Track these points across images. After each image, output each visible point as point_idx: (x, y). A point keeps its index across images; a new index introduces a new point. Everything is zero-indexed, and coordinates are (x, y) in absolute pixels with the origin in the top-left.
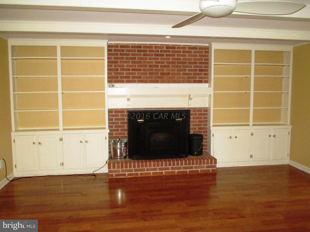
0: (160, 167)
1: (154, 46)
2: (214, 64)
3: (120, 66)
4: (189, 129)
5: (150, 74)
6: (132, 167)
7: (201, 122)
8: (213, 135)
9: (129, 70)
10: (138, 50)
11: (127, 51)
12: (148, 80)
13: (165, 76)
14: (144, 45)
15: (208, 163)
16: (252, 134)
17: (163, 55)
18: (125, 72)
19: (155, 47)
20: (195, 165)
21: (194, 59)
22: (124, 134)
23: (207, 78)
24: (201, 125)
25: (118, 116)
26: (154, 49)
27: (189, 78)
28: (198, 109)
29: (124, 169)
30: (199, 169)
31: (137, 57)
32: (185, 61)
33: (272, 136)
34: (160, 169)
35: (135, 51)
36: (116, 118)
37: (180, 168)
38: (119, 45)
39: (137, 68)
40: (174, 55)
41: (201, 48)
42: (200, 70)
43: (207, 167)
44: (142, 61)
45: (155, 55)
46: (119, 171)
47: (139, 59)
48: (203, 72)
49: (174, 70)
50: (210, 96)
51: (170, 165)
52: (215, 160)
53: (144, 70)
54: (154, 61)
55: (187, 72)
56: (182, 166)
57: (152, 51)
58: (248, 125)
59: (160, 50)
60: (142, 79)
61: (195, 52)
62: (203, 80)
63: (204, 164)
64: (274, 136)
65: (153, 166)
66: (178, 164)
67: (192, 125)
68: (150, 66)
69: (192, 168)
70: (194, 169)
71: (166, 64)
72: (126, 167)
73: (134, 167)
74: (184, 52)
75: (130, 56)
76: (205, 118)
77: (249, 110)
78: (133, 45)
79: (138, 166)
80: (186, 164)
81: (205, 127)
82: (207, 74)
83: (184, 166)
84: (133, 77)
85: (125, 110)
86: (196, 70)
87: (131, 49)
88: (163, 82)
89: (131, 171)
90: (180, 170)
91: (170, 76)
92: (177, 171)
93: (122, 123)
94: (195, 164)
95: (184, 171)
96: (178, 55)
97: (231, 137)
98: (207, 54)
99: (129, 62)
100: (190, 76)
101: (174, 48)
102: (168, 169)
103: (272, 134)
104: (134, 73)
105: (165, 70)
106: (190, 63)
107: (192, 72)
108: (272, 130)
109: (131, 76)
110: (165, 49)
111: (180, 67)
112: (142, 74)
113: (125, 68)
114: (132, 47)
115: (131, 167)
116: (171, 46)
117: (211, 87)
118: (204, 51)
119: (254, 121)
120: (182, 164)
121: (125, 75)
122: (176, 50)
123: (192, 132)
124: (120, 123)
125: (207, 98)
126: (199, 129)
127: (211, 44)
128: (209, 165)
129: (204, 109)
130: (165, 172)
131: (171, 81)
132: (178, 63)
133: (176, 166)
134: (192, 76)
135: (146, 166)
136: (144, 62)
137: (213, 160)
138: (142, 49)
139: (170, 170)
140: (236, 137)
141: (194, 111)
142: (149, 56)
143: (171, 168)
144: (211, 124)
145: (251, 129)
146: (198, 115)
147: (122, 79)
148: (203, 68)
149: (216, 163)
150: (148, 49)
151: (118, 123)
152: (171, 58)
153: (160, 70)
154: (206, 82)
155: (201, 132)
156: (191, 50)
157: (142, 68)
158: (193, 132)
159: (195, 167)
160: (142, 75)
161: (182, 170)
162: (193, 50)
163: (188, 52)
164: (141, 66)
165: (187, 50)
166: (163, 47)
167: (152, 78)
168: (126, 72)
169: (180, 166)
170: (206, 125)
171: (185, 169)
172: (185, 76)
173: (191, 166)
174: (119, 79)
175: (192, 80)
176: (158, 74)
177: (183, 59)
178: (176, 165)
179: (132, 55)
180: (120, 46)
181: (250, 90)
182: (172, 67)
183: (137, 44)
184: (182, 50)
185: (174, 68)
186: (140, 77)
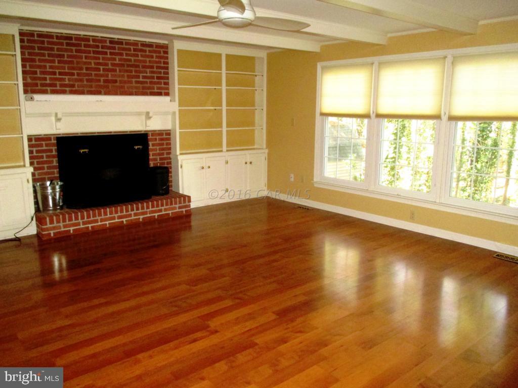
0: (119, 214)
1: (91, 38)
2: (178, 70)
3: (39, 67)
4: (148, 160)
5: (88, 80)
6: (80, 219)
7: (163, 149)
8: (181, 167)
9: (55, 73)
10: (67, 43)
11: (49, 43)
12: (86, 89)
13: (110, 85)
14: (75, 36)
15: (180, 203)
16: (227, 162)
17: (106, 53)
18: (48, 77)
19: (94, 40)
20: (165, 207)
21: (150, 62)
22: (53, 173)
23: (168, 89)
24: (163, 154)
25: (41, 145)
26: (91, 43)
27: (144, 88)
28: (157, 132)
29: (67, 222)
30: (170, 212)
31: (66, 54)
32: (138, 64)
33: (248, 163)
34: (120, 217)
35: (62, 44)
36: (37, 149)
37: (145, 213)
38: (35, 33)
39: (67, 71)
40: (121, 54)
41: (159, 46)
42: (158, 78)
43: (180, 208)
44: (75, 60)
45: (94, 52)
46: (60, 227)
47: (69, 56)
48: (162, 81)
49: (123, 76)
50: (174, 113)
51: (132, 210)
52: (189, 197)
53: (78, 74)
54: (93, 61)
55: (141, 79)
56: (148, 210)
57: (89, 46)
58: (221, 151)
59: (100, 45)
60: (76, 88)
61: (150, 51)
62: (163, 91)
63: (176, 203)
64: (251, 163)
65: (110, 214)
66: (143, 208)
67: (151, 155)
68: (87, 69)
69: (160, 211)
70: (163, 213)
71: (110, 67)
72: (70, 219)
73: (83, 218)
74: (135, 50)
75: (54, 51)
76: (167, 144)
77: (221, 131)
78: (59, 35)
79: (89, 217)
80: (153, 207)
81: (168, 156)
82: (167, 84)
83: (151, 209)
84: (61, 86)
85: (52, 137)
86: (153, 78)
87: (55, 40)
88: (108, 93)
89: (78, 224)
90: (145, 216)
91: (118, 84)
92: (141, 217)
93: (48, 157)
94: (165, 205)
95: (151, 216)
96: (127, 55)
97: (203, 168)
98: (166, 55)
99: (53, 61)
100: (146, 85)
101: (121, 43)
102: (130, 215)
103: (248, 161)
104: (62, 78)
105: (110, 76)
106: (144, 67)
107: (148, 80)
108: (248, 155)
109: (58, 83)
110: (108, 44)
111: (131, 72)
112: (77, 80)
113: (48, 70)
114: (57, 37)
115: (78, 219)
116: (116, 40)
117: (175, 101)
118: (162, 50)
119: (227, 146)
120: (148, 208)
121: (48, 82)
122: (124, 46)
123: (152, 164)
124: (45, 157)
125: (170, 117)
126: (161, 159)
127: (173, 42)
128: (183, 204)
129: (167, 132)
130: (126, 221)
131: (120, 91)
132: (128, 66)
133: (140, 211)
134: (149, 85)
135: (100, 215)
136: (78, 63)
137: (187, 198)
138: (74, 41)
139: (133, 218)
140: (209, 167)
141: (152, 135)
142: (84, 53)
143: (134, 213)
144: (178, 152)
145: (226, 155)
146: (159, 141)
147: (44, 88)
148: (162, 75)
149: (190, 201)
150: (83, 43)
151: (42, 157)
152: (117, 58)
153: (102, 76)
154: (167, 94)
155: (164, 163)
156: (144, 48)
157: (75, 72)
158: (154, 164)
159: (165, 210)
160: (76, 82)
161: (148, 215)
162: (148, 49)
163: (141, 50)
164: (73, 68)
165: (140, 47)
166: (105, 41)
167: (91, 86)
168: (50, 76)
169: (145, 210)
170: (169, 153)
171: (153, 213)
172: (138, 85)
173: (160, 208)
174: (39, 88)
175: (149, 91)
176: (99, 81)
177: (135, 61)
178: (140, 208)
179: (58, 50)
180: (37, 34)
181: (221, 106)
182: (120, 71)
183: (65, 34)
184: (132, 48)
185: (122, 74)
186: (73, 86)
